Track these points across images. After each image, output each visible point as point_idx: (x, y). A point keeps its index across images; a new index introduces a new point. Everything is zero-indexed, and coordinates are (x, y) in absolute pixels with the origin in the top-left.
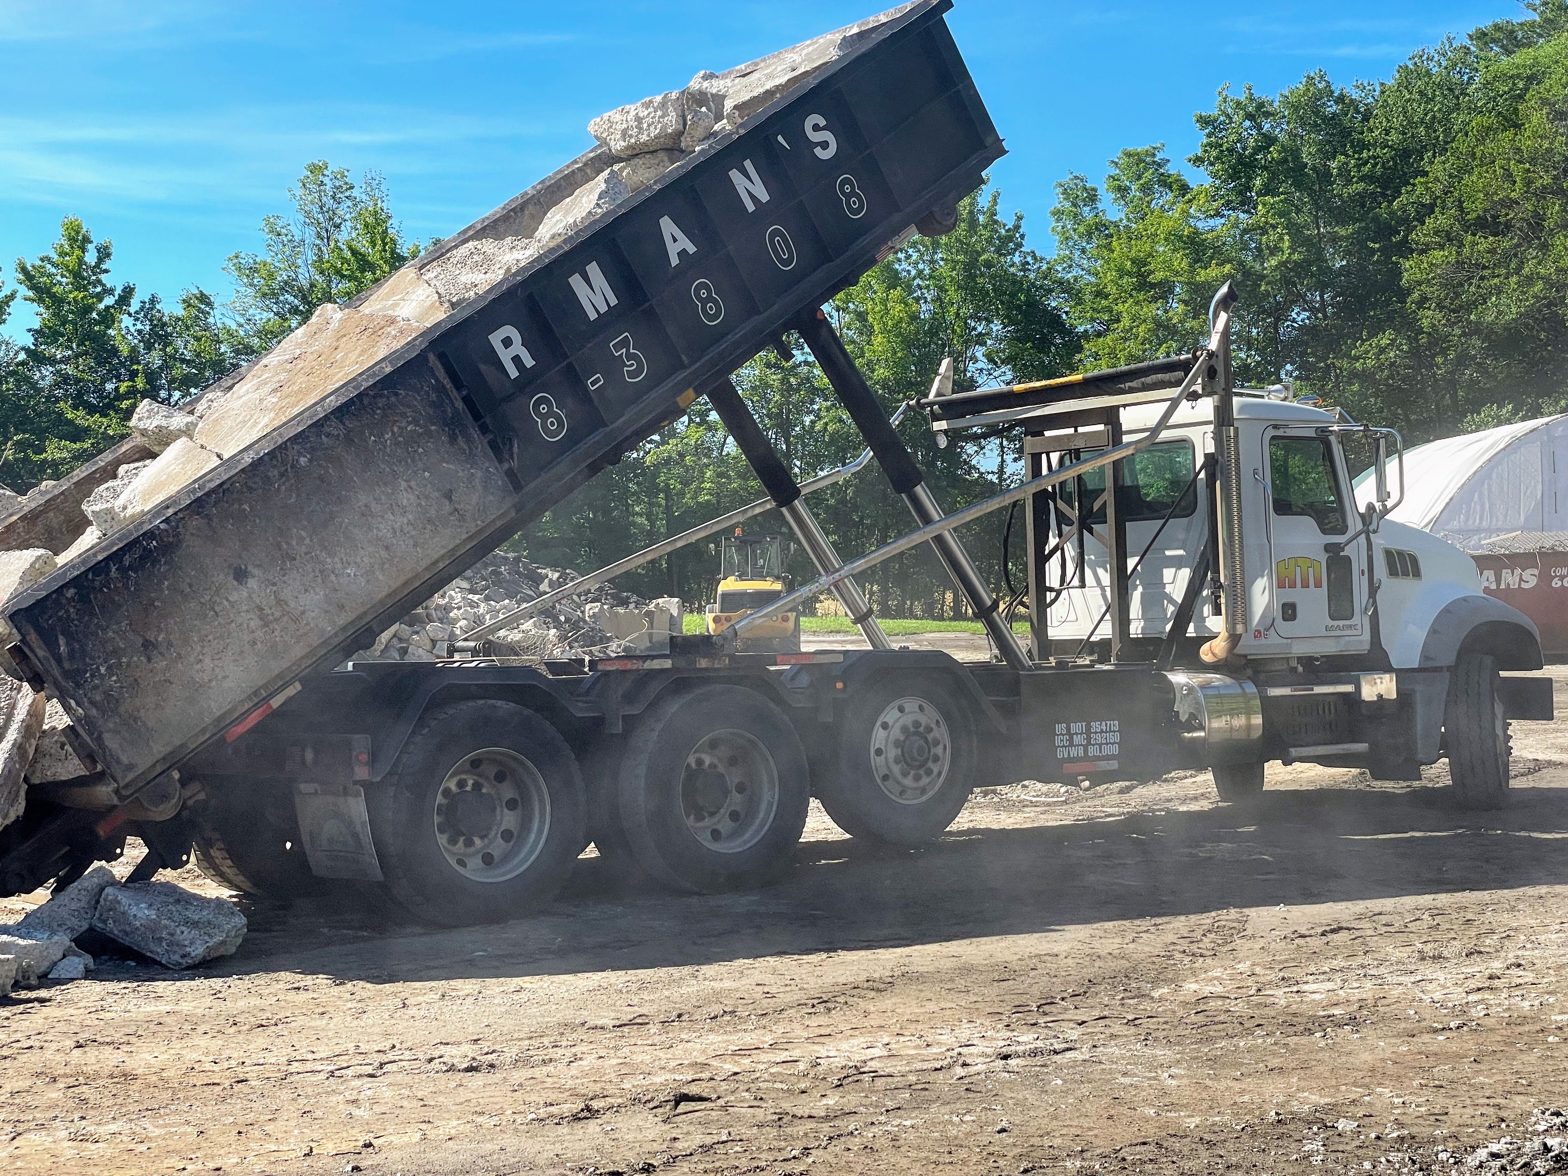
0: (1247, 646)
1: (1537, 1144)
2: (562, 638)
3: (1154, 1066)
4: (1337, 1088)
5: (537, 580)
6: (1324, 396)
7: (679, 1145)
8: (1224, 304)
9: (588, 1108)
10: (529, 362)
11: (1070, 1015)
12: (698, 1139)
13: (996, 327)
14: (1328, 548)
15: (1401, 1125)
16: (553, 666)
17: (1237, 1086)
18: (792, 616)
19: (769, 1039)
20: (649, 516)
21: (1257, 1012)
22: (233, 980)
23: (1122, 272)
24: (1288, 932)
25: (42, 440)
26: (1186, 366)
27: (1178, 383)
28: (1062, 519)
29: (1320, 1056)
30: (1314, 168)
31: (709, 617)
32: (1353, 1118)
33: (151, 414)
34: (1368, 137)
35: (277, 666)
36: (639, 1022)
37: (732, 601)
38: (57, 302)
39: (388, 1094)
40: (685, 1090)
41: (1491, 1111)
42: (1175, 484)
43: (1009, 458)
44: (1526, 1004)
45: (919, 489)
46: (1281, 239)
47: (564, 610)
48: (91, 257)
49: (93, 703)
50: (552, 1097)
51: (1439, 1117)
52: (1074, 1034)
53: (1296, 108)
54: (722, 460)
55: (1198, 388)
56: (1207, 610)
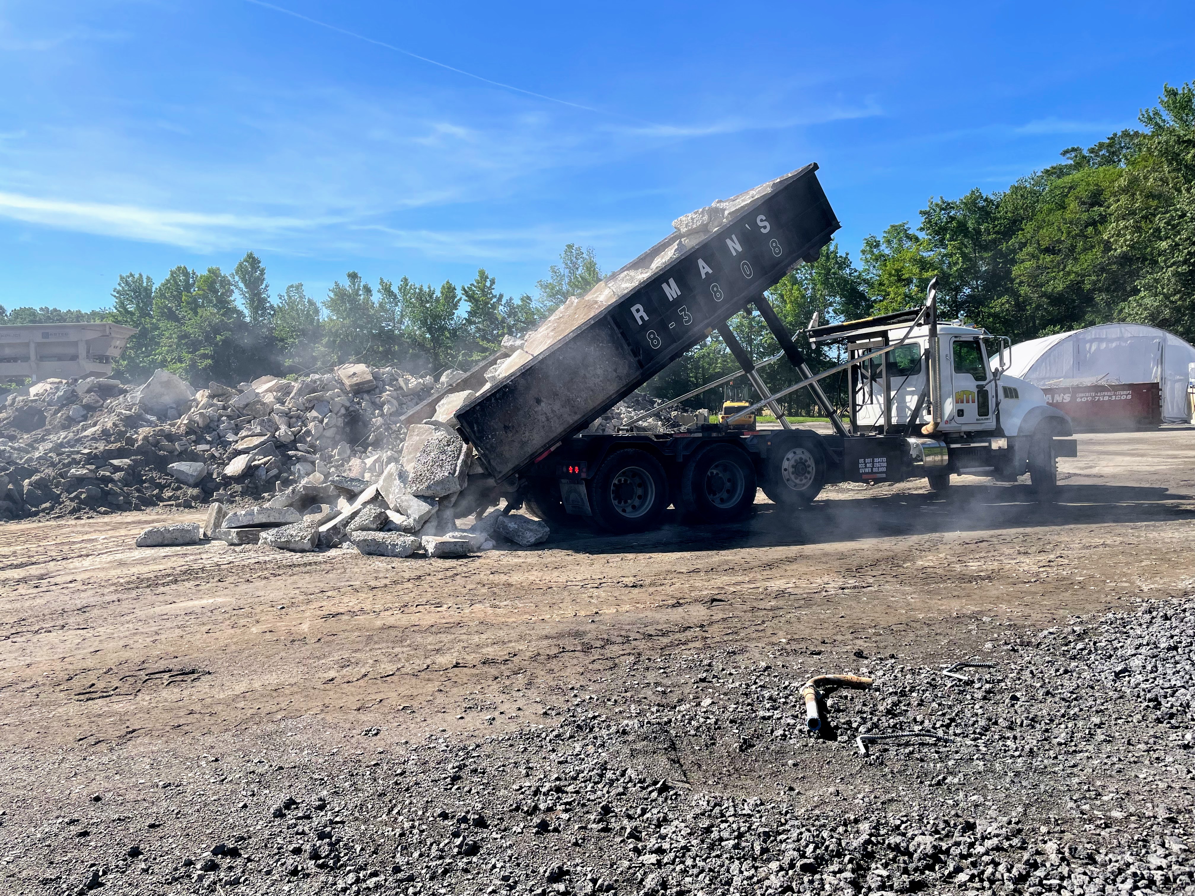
0: (943, 427)
1: (1069, 629)
2: (663, 425)
3: (904, 594)
4: (982, 604)
5: (653, 403)
6: (977, 323)
7: (713, 618)
8: (934, 286)
9: (678, 603)
10: (646, 318)
11: (869, 573)
12: (721, 616)
13: (838, 299)
14: (978, 386)
15: (1010, 620)
16: (657, 436)
17: (940, 602)
18: (753, 416)
19: (747, 579)
20: (696, 378)
21: (948, 574)
22: (546, 551)
23: (890, 275)
24: (961, 542)
25: (471, 352)
26: (916, 313)
27: (913, 320)
28: (864, 377)
29: (975, 591)
30: (974, 229)
31: (720, 417)
32: (989, 616)
33: (508, 340)
34: (998, 215)
35: (552, 435)
36: (697, 571)
37: (729, 411)
38: (477, 301)
39: (603, 594)
40: (715, 597)
41: (1049, 615)
42: (912, 361)
43: (842, 352)
44: (1065, 573)
45: (803, 365)
46: (958, 259)
47: (663, 414)
48: (488, 284)
49: (487, 449)
50: (664, 598)
51: (1027, 617)
52: (871, 580)
53: (965, 204)
54: (724, 355)
55: (922, 321)
56: (925, 412)
